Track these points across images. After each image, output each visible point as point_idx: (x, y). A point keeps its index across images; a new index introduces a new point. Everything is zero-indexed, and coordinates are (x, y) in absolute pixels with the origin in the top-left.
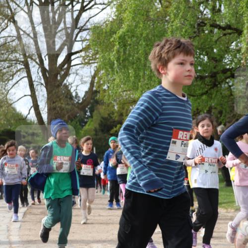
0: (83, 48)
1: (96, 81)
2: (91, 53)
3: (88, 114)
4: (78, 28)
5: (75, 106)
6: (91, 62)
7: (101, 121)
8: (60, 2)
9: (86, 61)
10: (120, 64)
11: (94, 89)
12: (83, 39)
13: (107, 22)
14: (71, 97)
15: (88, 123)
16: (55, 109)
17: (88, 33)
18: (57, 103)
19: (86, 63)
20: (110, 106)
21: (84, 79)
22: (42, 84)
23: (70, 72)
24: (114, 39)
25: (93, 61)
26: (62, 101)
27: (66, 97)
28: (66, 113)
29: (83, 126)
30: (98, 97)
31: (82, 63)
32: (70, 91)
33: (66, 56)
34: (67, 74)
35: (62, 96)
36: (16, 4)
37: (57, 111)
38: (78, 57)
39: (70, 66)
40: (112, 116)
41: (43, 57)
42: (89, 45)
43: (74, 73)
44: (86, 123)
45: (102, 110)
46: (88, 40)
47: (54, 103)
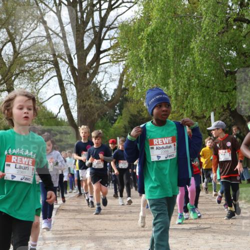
0: (111, 46)
1: (125, 79)
2: (120, 51)
3: (117, 111)
4: (106, 27)
5: (104, 104)
6: (119, 60)
7: (131, 119)
8: (88, 2)
9: (115, 59)
10: (149, 61)
11: (123, 86)
12: (111, 37)
13: (135, 20)
14: (100, 96)
15: (118, 120)
16: (84, 107)
17: (116, 31)
18: (87, 101)
19: (115, 61)
20: (139, 103)
21: (113, 78)
22: (71, 83)
23: (99, 71)
24: (142, 36)
25: (121, 59)
26: (92, 100)
27: (96, 95)
28: (95, 111)
29: (112, 124)
30: (128, 94)
31: (111, 61)
32: (99, 89)
33: (95, 55)
34: (96, 72)
35: (92, 94)
36: (46, 5)
37: (87, 109)
38: (107, 55)
39: (98, 65)
40: (142, 114)
41: (72, 56)
42: (117, 43)
43: (102, 71)
44: (115, 120)
45: (131, 108)
46: (116, 38)
47: (83, 101)
